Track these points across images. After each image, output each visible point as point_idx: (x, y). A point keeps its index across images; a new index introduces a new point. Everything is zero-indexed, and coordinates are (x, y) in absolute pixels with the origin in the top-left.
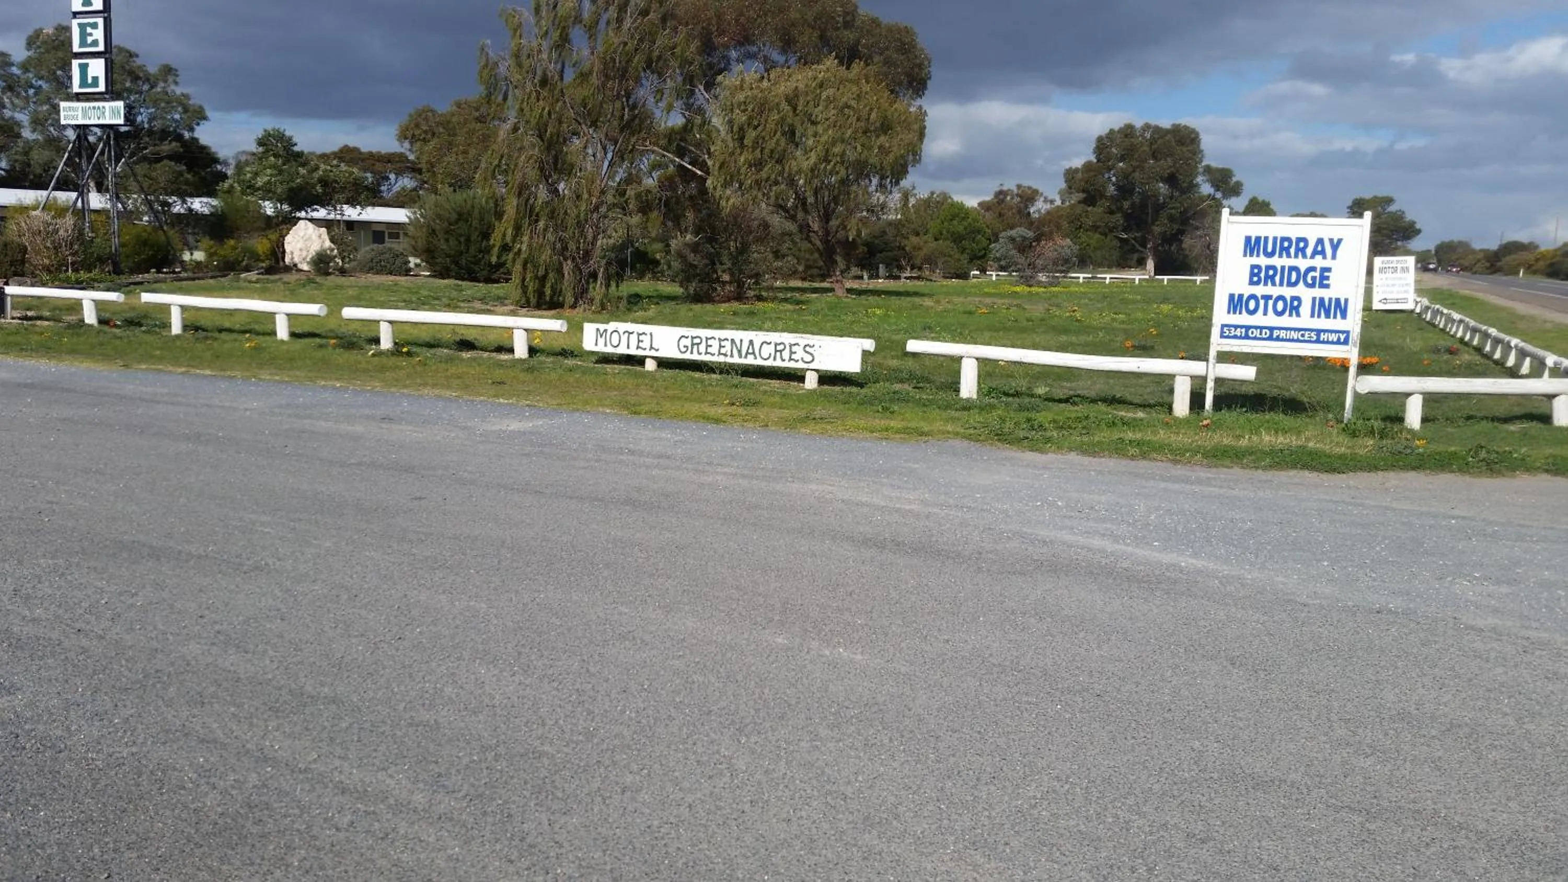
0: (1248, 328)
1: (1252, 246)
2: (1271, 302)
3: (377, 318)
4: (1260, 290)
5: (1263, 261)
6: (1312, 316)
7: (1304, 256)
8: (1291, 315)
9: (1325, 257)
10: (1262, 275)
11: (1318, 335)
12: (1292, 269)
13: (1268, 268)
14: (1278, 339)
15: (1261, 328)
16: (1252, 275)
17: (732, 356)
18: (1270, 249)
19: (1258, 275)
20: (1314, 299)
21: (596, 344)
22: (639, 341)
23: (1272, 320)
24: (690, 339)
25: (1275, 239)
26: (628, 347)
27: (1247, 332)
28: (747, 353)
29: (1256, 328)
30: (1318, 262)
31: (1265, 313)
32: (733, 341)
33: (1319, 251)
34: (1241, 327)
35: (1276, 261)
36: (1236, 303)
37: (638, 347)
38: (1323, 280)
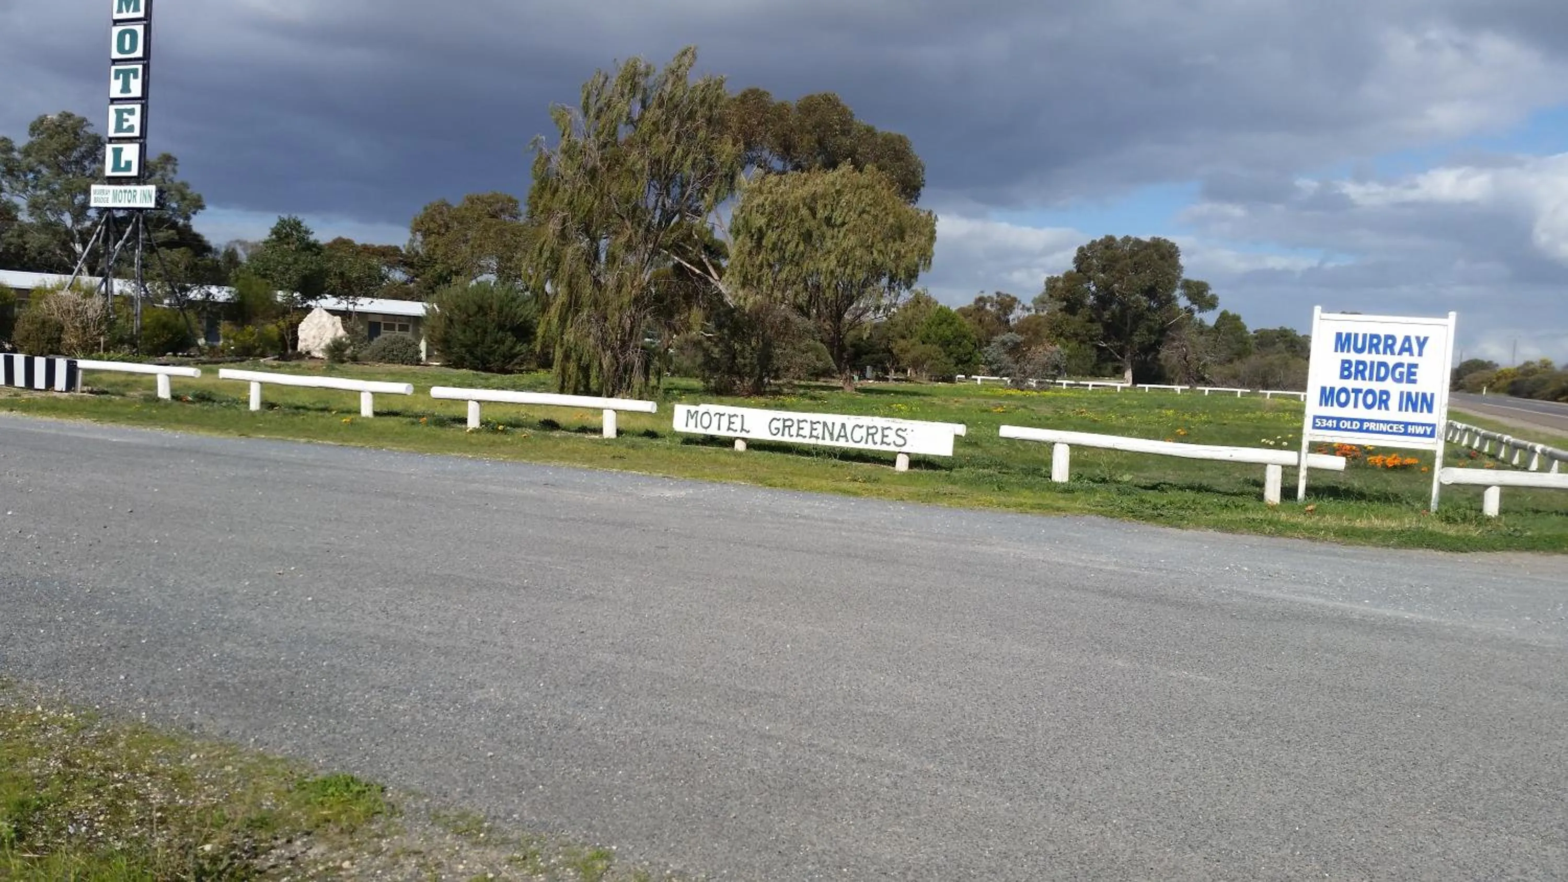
0: (1339, 419)
1: (1343, 342)
2: (1361, 396)
3: (466, 398)
4: (1350, 384)
5: (1353, 357)
6: (1400, 409)
7: (1393, 353)
8: (1380, 408)
9: (1412, 354)
10: (1353, 369)
11: (1406, 428)
12: (1382, 364)
13: (1359, 363)
14: (1368, 431)
15: (1352, 420)
16: (1343, 369)
17: (823, 438)
18: (1360, 345)
19: (1348, 369)
20: (1402, 394)
21: (687, 425)
22: (730, 423)
23: (1361, 412)
24: (781, 421)
25: (1365, 336)
26: (719, 429)
27: (1338, 424)
28: (839, 436)
29: (1347, 419)
30: (1406, 358)
31: (1356, 406)
32: (825, 424)
33: (1406, 348)
34: (1333, 418)
35: (1366, 357)
36: (1327, 396)
37: (729, 429)
38: (1410, 375)
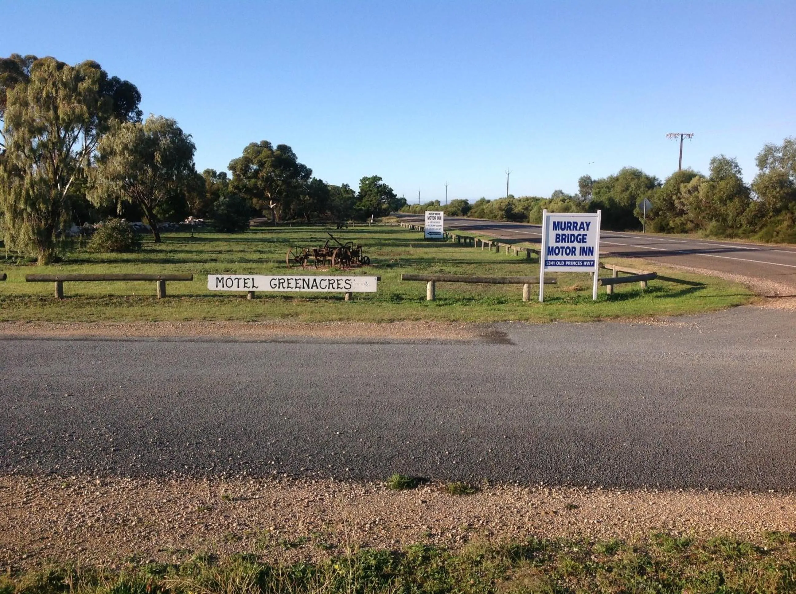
0: (556, 261)
1: (557, 226)
2: (564, 250)
4: (560, 245)
5: (560, 232)
6: (580, 255)
7: (576, 230)
8: (572, 255)
9: (584, 230)
10: (561, 238)
11: (583, 263)
12: (572, 235)
13: (563, 235)
14: (568, 265)
15: (561, 261)
16: (557, 238)
17: (304, 288)
18: (563, 227)
19: (559, 238)
20: (581, 247)
21: (217, 287)
22: (245, 283)
23: (565, 257)
24: (277, 280)
25: (565, 222)
26: (238, 287)
27: (555, 263)
28: (313, 286)
29: (559, 261)
30: (582, 232)
31: (562, 255)
32: (304, 280)
33: (582, 227)
34: (553, 261)
35: (566, 232)
36: (551, 251)
37: (245, 287)
38: (583, 240)
